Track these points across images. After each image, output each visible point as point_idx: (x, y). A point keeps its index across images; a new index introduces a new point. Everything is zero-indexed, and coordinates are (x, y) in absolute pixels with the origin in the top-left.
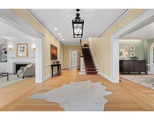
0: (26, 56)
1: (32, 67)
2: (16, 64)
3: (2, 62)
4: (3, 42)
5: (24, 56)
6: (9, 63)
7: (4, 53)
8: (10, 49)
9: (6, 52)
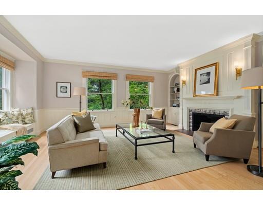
0: (213, 95)
1: (233, 128)
2: (193, 113)
3: (174, 106)
4: (175, 72)
5: (210, 95)
6: (182, 109)
7: (176, 91)
8: (184, 82)
9: (178, 90)
